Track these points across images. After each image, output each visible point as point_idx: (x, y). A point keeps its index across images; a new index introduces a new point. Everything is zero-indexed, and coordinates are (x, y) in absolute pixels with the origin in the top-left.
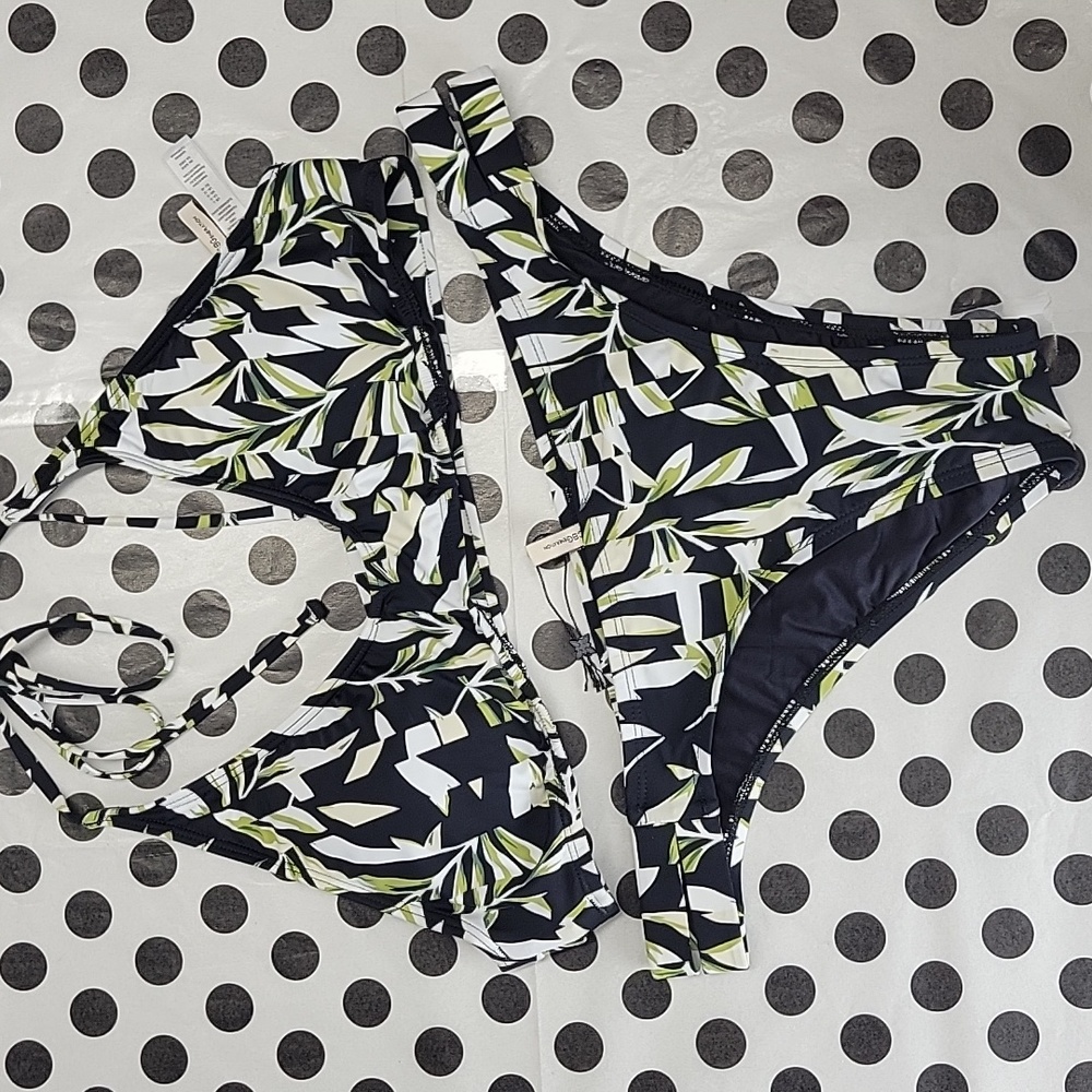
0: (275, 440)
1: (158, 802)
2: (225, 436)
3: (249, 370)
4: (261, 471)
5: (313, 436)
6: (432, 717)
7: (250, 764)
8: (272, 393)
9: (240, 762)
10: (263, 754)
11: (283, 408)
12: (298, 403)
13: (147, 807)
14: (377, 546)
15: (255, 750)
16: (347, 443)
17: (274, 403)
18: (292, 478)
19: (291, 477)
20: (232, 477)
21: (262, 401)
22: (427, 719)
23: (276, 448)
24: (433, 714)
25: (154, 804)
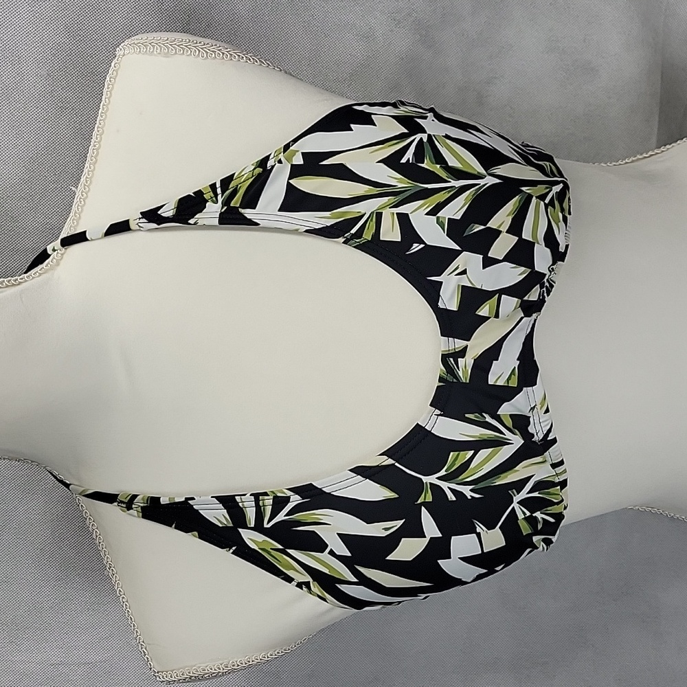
0: (421, 202)
1: (187, 499)
2: (375, 191)
3: (425, 140)
4: (391, 232)
5: (456, 209)
6: (478, 530)
7: (280, 503)
8: (439, 159)
9: (272, 497)
10: (295, 500)
11: (443, 174)
12: (458, 174)
13: (177, 500)
14: (459, 344)
15: (289, 493)
16: (482, 227)
17: (437, 169)
18: (416, 247)
19: (415, 245)
20: (359, 234)
21: (426, 165)
22: (473, 530)
23: (417, 213)
24: (480, 528)
25: (183, 499)
